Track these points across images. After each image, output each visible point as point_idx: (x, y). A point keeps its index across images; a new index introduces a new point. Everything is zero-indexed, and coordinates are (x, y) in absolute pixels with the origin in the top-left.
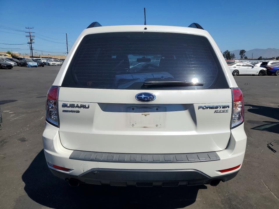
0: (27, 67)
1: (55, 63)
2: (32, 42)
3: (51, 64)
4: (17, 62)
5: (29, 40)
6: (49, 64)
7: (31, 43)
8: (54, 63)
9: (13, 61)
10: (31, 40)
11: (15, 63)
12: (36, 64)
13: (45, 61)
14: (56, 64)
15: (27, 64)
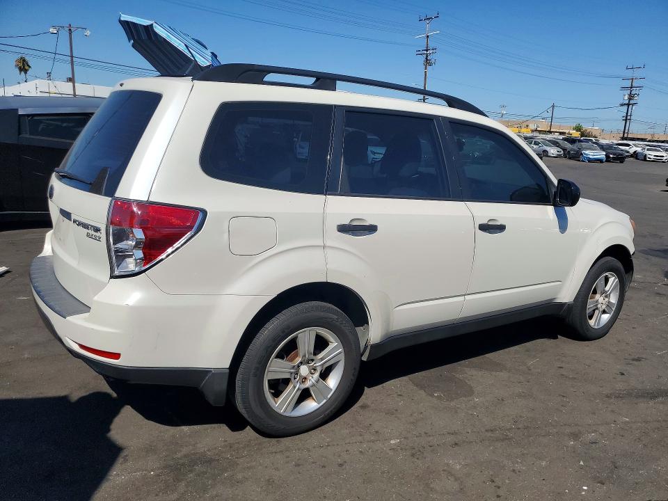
0: (579, 161)
1: (663, 156)
2: (632, 102)
3: (652, 157)
4: (564, 150)
5: (626, 97)
6: (645, 158)
7: (628, 105)
8: (660, 156)
9: (557, 146)
10: (631, 97)
11: (560, 150)
12: (601, 155)
13: (639, 150)
14: (665, 158)
15: (582, 154)
